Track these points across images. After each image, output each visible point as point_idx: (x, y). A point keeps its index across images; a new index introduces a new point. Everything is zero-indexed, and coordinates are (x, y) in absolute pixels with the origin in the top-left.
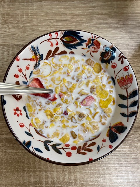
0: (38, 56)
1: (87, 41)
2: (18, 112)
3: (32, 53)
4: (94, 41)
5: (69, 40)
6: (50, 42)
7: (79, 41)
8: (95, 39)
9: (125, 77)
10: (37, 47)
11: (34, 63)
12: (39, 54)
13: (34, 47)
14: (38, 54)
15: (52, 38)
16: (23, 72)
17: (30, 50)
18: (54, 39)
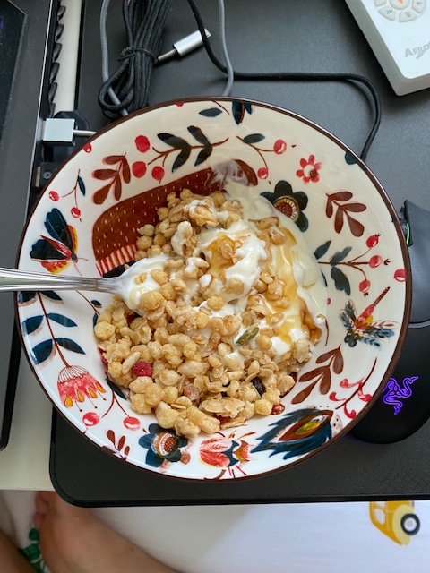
0: (361, 334)
1: (249, 454)
2: (308, 169)
3: (379, 323)
4: (228, 462)
5: (306, 426)
6: (354, 385)
7: (275, 440)
8: (229, 466)
9: (86, 397)
10: (378, 345)
11: (358, 314)
12: (360, 338)
13: (386, 338)
14: (366, 335)
15: (357, 394)
16: (366, 268)
17: (389, 323)
18: (348, 398)
